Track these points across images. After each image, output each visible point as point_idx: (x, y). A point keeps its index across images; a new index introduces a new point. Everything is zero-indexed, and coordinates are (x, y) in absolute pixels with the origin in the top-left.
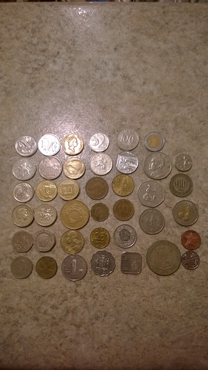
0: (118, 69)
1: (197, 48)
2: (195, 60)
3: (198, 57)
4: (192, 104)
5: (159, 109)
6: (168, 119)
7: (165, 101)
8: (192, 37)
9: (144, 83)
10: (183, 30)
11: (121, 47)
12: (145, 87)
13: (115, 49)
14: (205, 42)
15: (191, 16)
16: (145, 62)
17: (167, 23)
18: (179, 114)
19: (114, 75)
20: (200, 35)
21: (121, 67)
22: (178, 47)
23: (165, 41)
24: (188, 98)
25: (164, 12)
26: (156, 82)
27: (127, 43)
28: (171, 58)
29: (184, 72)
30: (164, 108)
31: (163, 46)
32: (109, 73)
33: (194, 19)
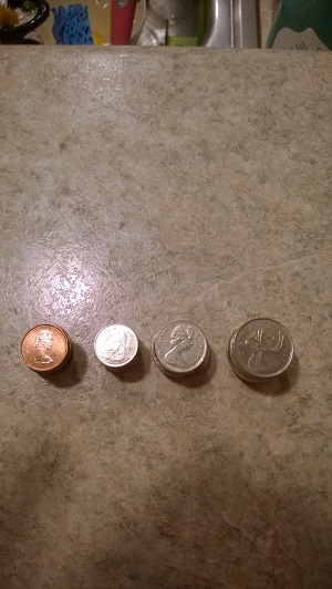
0: (66, 191)
1: (247, 146)
2: (241, 172)
3: (247, 167)
4: (231, 275)
5: (153, 284)
6: (175, 309)
7: (168, 267)
8: (236, 120)
9: (122, 225)
10: (215, 106)
11: (76, 141)
12: (124, 234)
13: (63, 146)
14: (264, 132)
15: (235, 75)
16: (127, 177)
17: (181, 91)
18: (199, 298)
19: (55, 204)
20: (254, 116)
21: (73, 187)
22: (204, 143)
23: (174, 130)
24: (222, 259)
25: (176, 67)
26: (149, 223)
27: (89, 134)
28: (186, 168)
29: (213, 199)
30: (163, 283)
31: (170, 141)
32: (44, 201)
33: (241, 81)
